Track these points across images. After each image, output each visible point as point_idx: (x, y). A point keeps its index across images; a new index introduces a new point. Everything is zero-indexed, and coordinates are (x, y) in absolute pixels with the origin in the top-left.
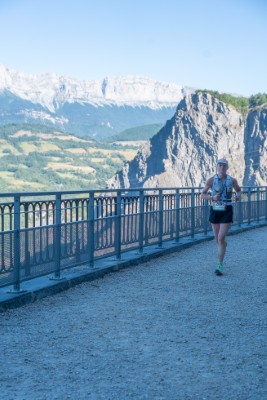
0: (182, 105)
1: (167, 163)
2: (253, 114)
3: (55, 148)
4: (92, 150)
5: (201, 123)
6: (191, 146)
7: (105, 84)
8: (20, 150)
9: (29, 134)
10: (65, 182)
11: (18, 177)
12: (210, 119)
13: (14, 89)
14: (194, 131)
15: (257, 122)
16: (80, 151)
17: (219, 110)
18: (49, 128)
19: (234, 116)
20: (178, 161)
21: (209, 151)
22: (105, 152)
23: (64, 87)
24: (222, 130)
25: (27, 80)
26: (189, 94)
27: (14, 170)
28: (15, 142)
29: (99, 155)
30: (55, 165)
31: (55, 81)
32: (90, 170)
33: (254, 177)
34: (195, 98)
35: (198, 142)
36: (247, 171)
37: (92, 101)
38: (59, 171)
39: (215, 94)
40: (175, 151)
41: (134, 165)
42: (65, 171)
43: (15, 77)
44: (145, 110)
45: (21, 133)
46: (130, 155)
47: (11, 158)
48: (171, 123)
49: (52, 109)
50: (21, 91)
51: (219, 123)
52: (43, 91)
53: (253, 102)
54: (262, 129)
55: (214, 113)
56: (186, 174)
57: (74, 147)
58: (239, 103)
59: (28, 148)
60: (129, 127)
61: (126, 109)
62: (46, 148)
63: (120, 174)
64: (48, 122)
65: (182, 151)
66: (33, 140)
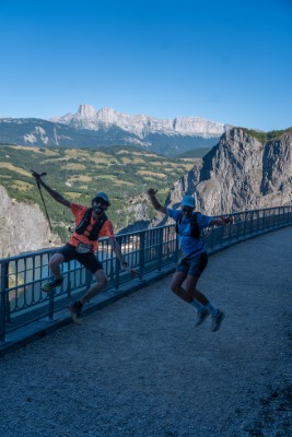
0: (224, 136)
1: (212, 174)
2: (270, 143)
3: (142, 161)
4: (165, 163)
5: (235, 148)
6: (228, 163)
7: (175, 122)
8: (121, 162)
9: (127, 152)
10: (148, 182)
11: (119, 179)
12: (241, 146)
13: (119, 124)
14: (230, 153)
15: (272, 148)
16: (158, 164)
17: (247, 140)
18: (139, 149)
19: (257, 144)
20: (220, 173)
21: (240, 167)
22: (173, 165)
23: (149, 123)
24: (248, 153)
25: (127, 119)
26: (228, 129)
27: (117, 174)
28: (118, 157)
29: (169, 166)
30: (142, 172)
31: (144, 119)
32: (163, 175)
33: (268, 184)
34: (232, 132)
35: (233, 161)
36: (263, 180)
37: (166, 132)
38: (145, 176)
39: (245, 130)
40: (218, 166)
41: (191, 174)
42: (148, 176)
43: (120, 117)
44: (199, 139)
45: (122, 151)
46: (189, 167)
47: (116, 167)
48: (216, 148)
49: (141, 137)
50: (123, 125)
51: (247, 149)
52: (137, 126)
53: (270, 135)
54: (274, 153)
55: (244, 142)
56: (224, 180)
57: (154, 161)
58: (260, 136)
59: (126, 161)
60: (189, 149)
61: (188, 138)
62: (136, 161)
63: (183, 179)
64: (139, 145)
65: (222, 166)
66: (130, 156)
